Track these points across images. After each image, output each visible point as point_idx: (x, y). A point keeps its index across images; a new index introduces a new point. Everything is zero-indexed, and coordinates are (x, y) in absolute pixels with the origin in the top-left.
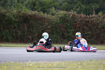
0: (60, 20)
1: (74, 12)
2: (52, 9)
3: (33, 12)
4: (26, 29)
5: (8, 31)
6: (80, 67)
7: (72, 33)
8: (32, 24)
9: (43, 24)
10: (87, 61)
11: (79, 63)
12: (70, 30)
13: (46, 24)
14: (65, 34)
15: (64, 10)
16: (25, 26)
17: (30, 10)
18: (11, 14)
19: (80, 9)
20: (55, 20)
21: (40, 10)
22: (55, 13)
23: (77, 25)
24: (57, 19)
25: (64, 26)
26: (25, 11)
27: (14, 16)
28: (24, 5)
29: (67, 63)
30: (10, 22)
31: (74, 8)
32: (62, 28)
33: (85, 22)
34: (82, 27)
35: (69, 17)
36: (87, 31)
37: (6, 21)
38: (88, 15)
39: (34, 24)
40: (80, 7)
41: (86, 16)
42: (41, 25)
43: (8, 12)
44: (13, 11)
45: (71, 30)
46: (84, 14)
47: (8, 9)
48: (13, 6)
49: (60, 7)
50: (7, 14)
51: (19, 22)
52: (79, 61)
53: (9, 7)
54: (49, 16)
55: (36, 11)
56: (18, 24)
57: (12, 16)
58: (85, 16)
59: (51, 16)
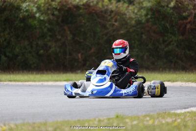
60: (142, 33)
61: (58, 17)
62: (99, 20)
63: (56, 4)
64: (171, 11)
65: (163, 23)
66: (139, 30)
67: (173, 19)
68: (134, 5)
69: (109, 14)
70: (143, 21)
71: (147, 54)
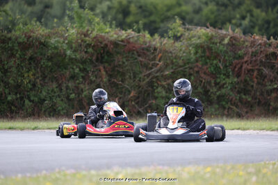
0: (196, 53)
1: (234, 31)
2: (175, 22)
3: (124, 32)
4: (105, 80)
5: (55, 85)
6: (254, 179)
7: (229, 88)
8: (120, 65)
9: (150, 66)
10: (274, 164)
11: (251, 170)
12: (224, 79)
13: (159, 66)
14: (211, 91)
15: (208, 24)
16: (100, 71)
17: (113, 26)
18: (62, 40)
19: (251, 21)
20: (184, 52)
21: (141, 26)
22: (181, 35)
23: (245, 66)
24: (187, 51)
25: (209, 69)
26: (101, 30)
27: (70, 44)
28: (96, 15)
29: (218, 170)
30: (59, 61)
31: (234, 18)
32: (202, 75)
33: (266, 56)
34: (259, 70)
35: (220, 43)
36: (272, 81)
37: (50, 59)
38: (272, 37)
39: (127, 66)
40: (252, 16)
41: (269, 39)
42: (146, 67)
43: (54, 34)
44: (67, 30)
45: (227, 80)
46: (263, 35)
47: (55, 25)
48: (66, 18)
49: (197, 17)
50: (53, 41)
51: (83, 62)
52: (251, 165)
53: (55, 20)
54: (167, 42)
55: (130, 31)
56: (81, 67)
57: (65, 46)
58: (265, 39)
59: (172, 41)
62: (140, 59)
63: (90, 39)
64: (225, 49)
65: (215, 62)
67: (227, 58)
68: (180, 41)
69: (152, 51)
70: (192, 60)
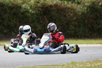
60: (85, 19)
61: (41, 12)
62: (62, 13)
63: (40, 5)
64: (100, 7)
65: (96, 13)
66: (83, 17)
67: (101, 11)
68: (80, 4)
69: (68, 9)
70: (85, 13)
71: (88, 30)
